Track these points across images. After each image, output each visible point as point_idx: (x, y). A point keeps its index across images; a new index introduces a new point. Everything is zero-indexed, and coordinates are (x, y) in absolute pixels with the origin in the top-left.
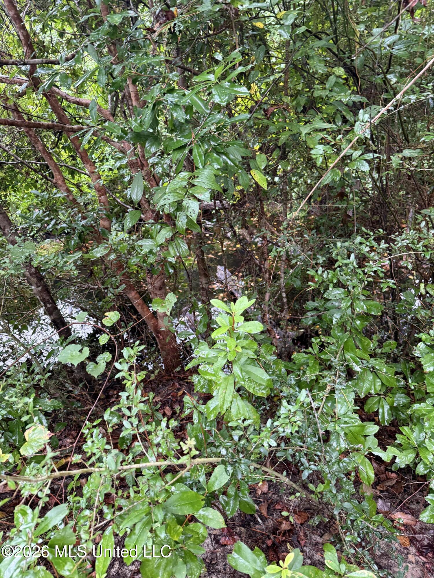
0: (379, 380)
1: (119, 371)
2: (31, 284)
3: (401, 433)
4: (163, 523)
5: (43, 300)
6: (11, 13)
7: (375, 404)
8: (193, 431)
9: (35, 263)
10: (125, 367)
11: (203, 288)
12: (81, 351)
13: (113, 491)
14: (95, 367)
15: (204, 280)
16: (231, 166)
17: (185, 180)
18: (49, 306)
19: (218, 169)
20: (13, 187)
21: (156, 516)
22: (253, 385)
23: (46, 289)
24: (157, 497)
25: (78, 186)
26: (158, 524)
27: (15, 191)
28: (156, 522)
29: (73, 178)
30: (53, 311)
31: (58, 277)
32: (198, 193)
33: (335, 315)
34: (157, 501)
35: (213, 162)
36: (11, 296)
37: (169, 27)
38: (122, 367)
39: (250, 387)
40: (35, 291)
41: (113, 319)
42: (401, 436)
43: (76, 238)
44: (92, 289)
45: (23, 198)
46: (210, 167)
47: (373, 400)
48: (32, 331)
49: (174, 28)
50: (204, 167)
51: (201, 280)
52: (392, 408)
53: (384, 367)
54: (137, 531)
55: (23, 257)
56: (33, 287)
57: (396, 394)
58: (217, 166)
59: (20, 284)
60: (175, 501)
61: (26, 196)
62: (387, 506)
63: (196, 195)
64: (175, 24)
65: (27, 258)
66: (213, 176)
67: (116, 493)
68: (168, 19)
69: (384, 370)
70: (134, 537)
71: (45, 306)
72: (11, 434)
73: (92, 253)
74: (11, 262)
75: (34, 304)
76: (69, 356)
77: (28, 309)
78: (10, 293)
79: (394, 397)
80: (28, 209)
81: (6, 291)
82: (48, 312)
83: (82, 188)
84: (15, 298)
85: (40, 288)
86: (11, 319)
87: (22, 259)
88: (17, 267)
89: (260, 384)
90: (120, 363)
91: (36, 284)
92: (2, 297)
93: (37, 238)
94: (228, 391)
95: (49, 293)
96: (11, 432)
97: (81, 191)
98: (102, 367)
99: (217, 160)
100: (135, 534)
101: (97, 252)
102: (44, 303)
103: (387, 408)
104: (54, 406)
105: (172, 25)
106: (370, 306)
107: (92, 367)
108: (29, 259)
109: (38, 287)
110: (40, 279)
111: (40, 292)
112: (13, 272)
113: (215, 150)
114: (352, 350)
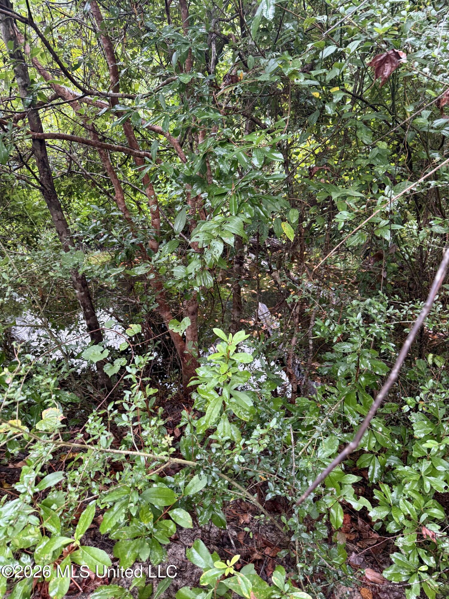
0: (374, 438)
1: (128, 373)
2: (75, 288)
3: (380, 489)
4: (136, 504)
5: (84, 305)
6: (106, 45)
7: (367, 461)
8: (184, 442)
9: (81, 271)
10: (134, 371)
11: (233, 321)
12: (102, 352)
13: (103, 470)
14: (111, 368)
15: (236, 314)
16: (263, 217)
17: (218, 223)
18: (88, 311)
19: (249, 218)
20: (77, 195)
21: (133, 497)
22: (239, 409)
23: (88, 295)
24: (137, 483)
25: (138, 204)
26: (132, 505)
27: (79, 198)
28: (131, 502)
29: (135, 195)
30: (91, 317)
31: (102, 286)
32: (225, 237)
33: (341, 367)
34: (137, 488)
35: (246, 211)
36: (55, 295)
37: (230, 90)
38: (132, 371)
39: (236, 410)
40: (78, 295)
41: (135, 330)
42: (378, 492)
43: (124, 254)
44: (129, 302)
45: (85, 206)
46: (243, 216)
47: (366, 457)
48: (68, 332)
49: (235, 91)
50: (237, 215)
51: (233, 313)
52: (383, 467)
53: (381, 426)
54: (116, 508)
55: (72, 264)
56: (77, 292)
57: (390, 455)
58: (248, 216)
59: (66, 286)
60: (152, 493)
61: (88, 204)
62: (359, 561)
63: (223, 238)
64: (236, 88)
65: (75, 265)
66: (242, 224)
67: (105, 474)
68: (232, 82)
69: (380, 429)
70: (112, 513)
71: (85, 310)
72: (30, 417)
73: (134, 270)
74: (61, 266)
75: (75, 307)
76: (92, 354)
77: (68, 310)
78: (55, 292)
79: (387, 458)
80: (87, 217)
81: (52, 291)
82: (86, 317)
83: (141, 206)
84: (59, 299)
85: (83, 293)
86: (52, 317)
87: (70, 266)
88: (66, 271)
89: (245, 410)
90: (131, 367)
91: (80, 289)
92: (48, 295)
93: (91, 245)
94: (215, 409)
95: (90, 299)
96: (31, 415)
97: (140, 209)
98: (116, 369)
99: (249, 211)
100: (113, 510)
101: (138, 270)
102: (84, 308)
103: (377, 467)
104: (72, 399)
105: (234, 89)
106: (376, 365)
107: (108, 367)
108: (77, 267)
109: (81, 292)
110: (85, 285)
111: (82, 297)
112: (61, 275)
113: (251, 200)
114: (353, 405)
